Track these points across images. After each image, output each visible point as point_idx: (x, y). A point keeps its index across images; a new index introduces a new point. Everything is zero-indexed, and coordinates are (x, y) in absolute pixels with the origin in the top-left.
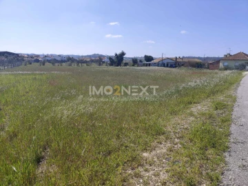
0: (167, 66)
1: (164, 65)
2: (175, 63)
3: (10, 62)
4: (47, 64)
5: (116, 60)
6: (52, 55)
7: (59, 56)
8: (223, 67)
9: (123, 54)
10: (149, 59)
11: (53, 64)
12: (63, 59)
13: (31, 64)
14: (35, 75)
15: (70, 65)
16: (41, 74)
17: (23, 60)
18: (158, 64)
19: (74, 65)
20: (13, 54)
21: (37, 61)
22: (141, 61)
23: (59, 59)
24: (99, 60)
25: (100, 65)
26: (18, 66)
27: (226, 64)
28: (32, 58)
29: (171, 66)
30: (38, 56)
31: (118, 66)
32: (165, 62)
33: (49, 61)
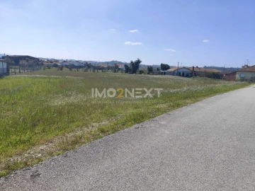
0: (183, 76)
1: (179, 74)
2: (191, 73)
3: (30, 66)
4: (65, 69)
5: (131, 68)
6: (71, 61)
7: (77, 62)
8: (239, 78)
9: (139, 62)
10: (165, 67)
11: (71, 69)
12: (81, 65)
13: (49, 68)
14: (50, 78)
15: (86, 71)
16: (56, 78)
17: (43, 64)
18: (173, 73)
19: (90, 72)
20: (34, 58)
21: (56, 66)
22: (158, 69)
23: (76, 64)
24: (115, 67)
25: (115, 71)
26: (37, 70)
27: (243, 76)
28: (51, 62)
29: (187, 76)
30: (57, 61)
31: (133, 73)
32: (181, 71)
33: (67, 66)
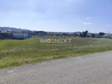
5: (83, 35)
9: (87, 32)
10: (102, 34)
12: (62, 34)
17: (47, 34)
18: (106, 37)
20: (44, 32)
28: (50, 33)
